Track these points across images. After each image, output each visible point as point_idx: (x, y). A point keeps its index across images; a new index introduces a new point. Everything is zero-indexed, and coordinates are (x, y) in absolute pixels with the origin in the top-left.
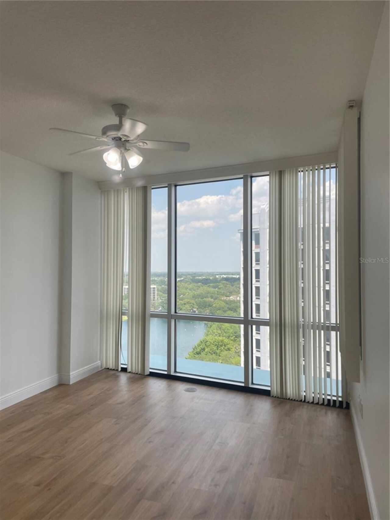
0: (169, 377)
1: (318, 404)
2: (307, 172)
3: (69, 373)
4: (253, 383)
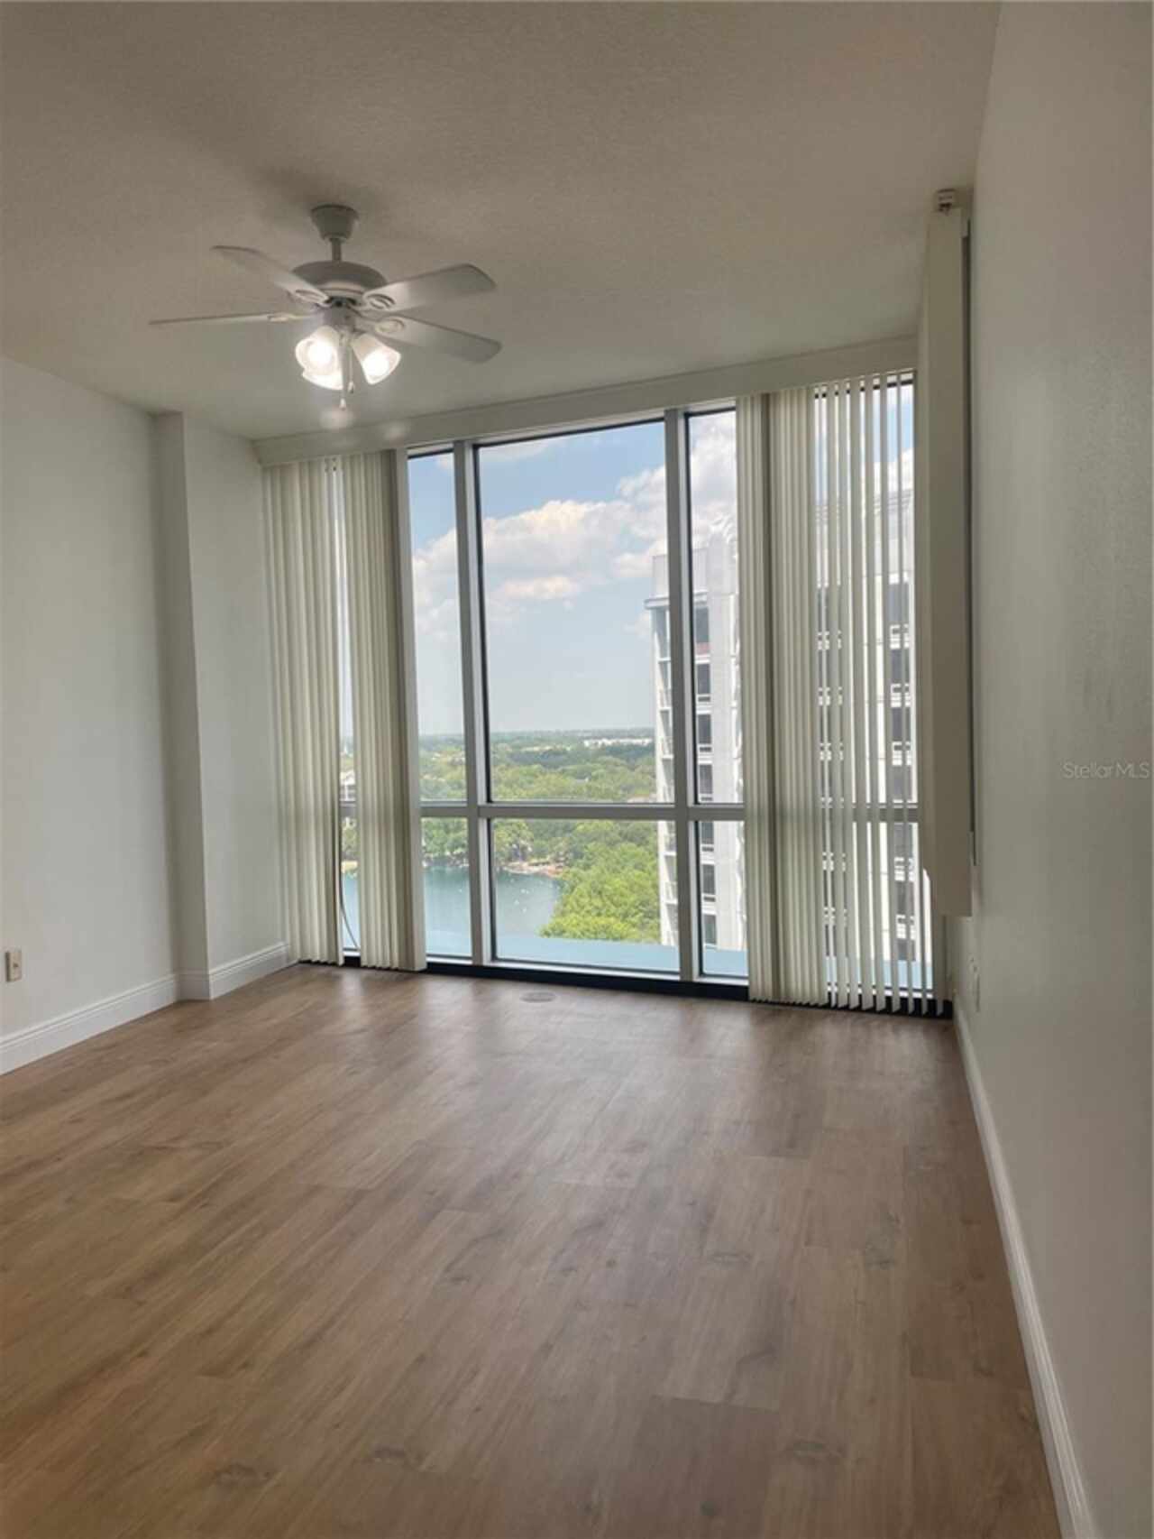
0: (477, 973)
1: (872, 1010)
2: (837, 398)
3: (206, 970)
4: (701, 973)
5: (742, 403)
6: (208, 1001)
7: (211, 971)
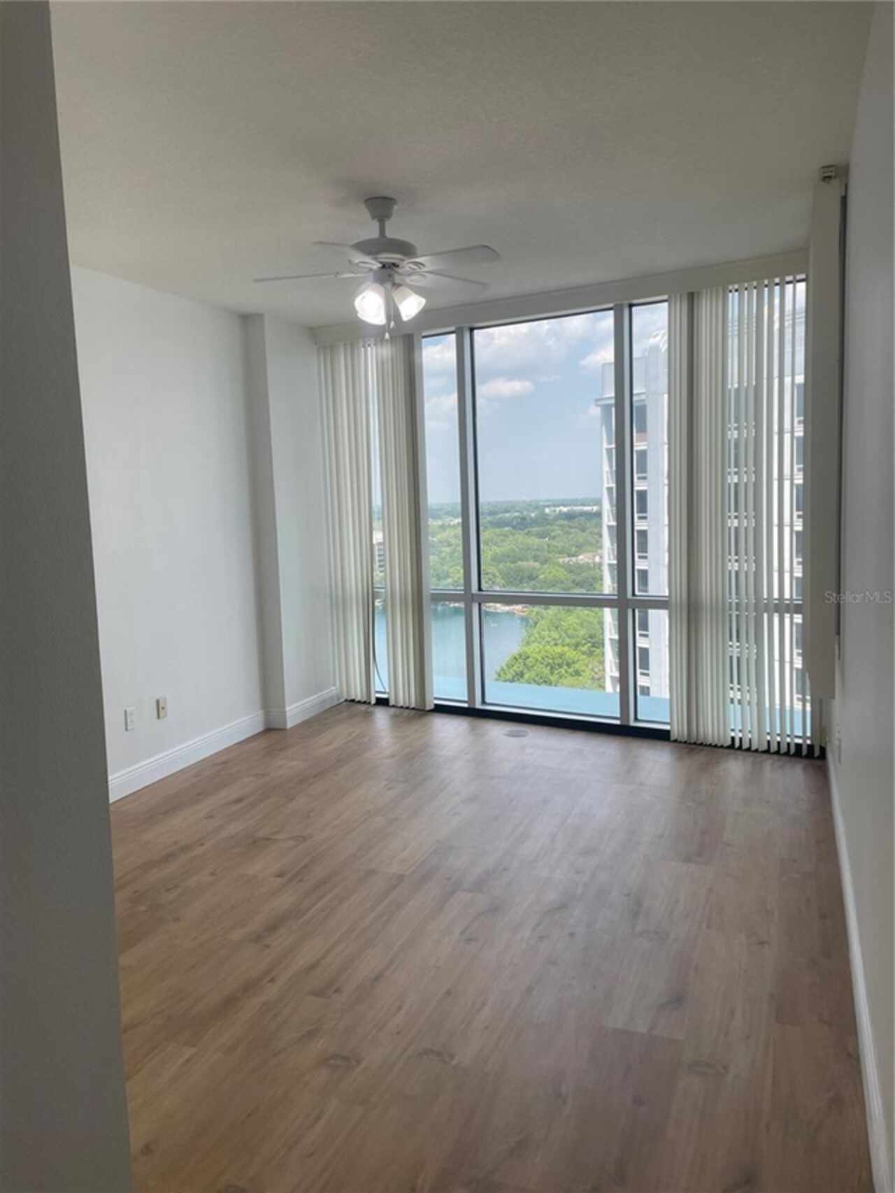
0: (472, 713)
2: (746, 292)
3: (284, 707)
4: (636, 719)
5: (673, 297)
6: (284, 730)
7: (288, 709)
